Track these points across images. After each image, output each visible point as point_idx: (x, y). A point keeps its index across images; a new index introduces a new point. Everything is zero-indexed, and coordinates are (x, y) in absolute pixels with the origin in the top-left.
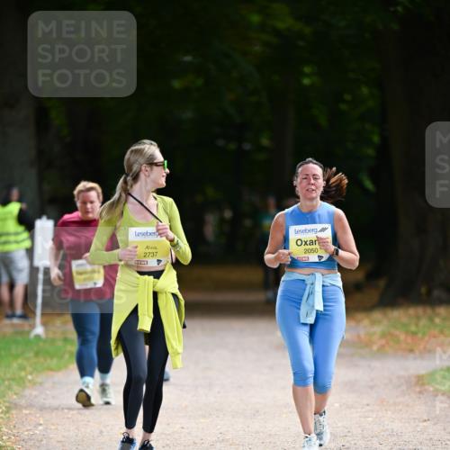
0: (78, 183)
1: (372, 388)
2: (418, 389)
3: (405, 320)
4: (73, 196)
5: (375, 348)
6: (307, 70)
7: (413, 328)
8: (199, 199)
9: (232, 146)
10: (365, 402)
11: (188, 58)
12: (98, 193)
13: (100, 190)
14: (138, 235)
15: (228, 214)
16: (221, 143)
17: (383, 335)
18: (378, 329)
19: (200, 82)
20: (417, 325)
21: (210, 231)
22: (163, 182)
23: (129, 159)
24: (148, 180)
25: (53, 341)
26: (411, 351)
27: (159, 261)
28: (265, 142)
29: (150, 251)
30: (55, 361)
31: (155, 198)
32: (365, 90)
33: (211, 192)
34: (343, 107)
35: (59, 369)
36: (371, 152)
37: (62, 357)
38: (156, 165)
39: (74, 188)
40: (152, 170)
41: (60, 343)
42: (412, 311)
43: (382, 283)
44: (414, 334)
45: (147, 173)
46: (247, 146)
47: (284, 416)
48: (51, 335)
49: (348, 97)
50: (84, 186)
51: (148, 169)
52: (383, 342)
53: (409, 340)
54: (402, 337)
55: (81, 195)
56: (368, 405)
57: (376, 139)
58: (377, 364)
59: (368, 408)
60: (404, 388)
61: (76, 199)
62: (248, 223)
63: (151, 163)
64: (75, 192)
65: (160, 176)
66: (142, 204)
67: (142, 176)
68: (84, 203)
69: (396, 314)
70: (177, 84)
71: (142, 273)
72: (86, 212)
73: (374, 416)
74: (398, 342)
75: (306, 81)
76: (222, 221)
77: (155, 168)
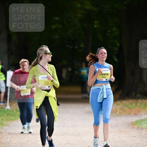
0: (21, 60)
1: (117, 126)
2: (132, 127)
3: (128, 104)
4: (19, 64)
5: (118, 113)
6: (96, 22)
7: (130, 107)
8: (61, 64)
9: (71, 47)
10: (115, 131)
11: (57, 18)
12: (28, 63)
13: (28, 62)
14: (42, 78)
15: (70, 69)
16: (68, 46)
17: (121, 109)
18: (119, 107)
19: (61, 26)
20: (131, 106)
21: (64, 75)
22: (50, 60)
23: (38, 52)
24: (45, 59)
25: (13, 111)
26: (130, 114)
27: (49, 87)
28: (82, 45)
29: (46, 83)
30: (13, 117)
31: (48, 65)
32: (115, 29)
33: (64, 62)
34: (108, 34)
35: (14, 120)
36: (116, 49)
37: (15, 116)
38: (48, 54)
39: (20, 61)
40: (46, 55)
41: (15, 111)
42: (130, 101)
43: (120, 92)
44: (131, 108)
45: (45, 57)
46: (76, 47)
47: (88, 135)
48: (12, 109)
49: (109, 31)
50: (23, 60)
51: (45, 55)
52: (120, 111)
53: (129, 111)
54: (127, 109)
55: (22, 64)
56: (116, 132)
57: (118, 45)
58: (118, 118)
59: (116, 133)
60: (127, 126)
61: (20, 65)
62: (76, 72)
63: (46, 53)
64: (20, 63)
65: (49, 58)
66: (43, 67)
67: (43, 58)
68: (23, 66)
69: (125, 102)
70: (54, 27)
71: (43, 90)
72: (24, 69)
73: (118, 135)
74: (125, 111)
75: (95, 26)
76: (68, 72)
77: (47, 55)
